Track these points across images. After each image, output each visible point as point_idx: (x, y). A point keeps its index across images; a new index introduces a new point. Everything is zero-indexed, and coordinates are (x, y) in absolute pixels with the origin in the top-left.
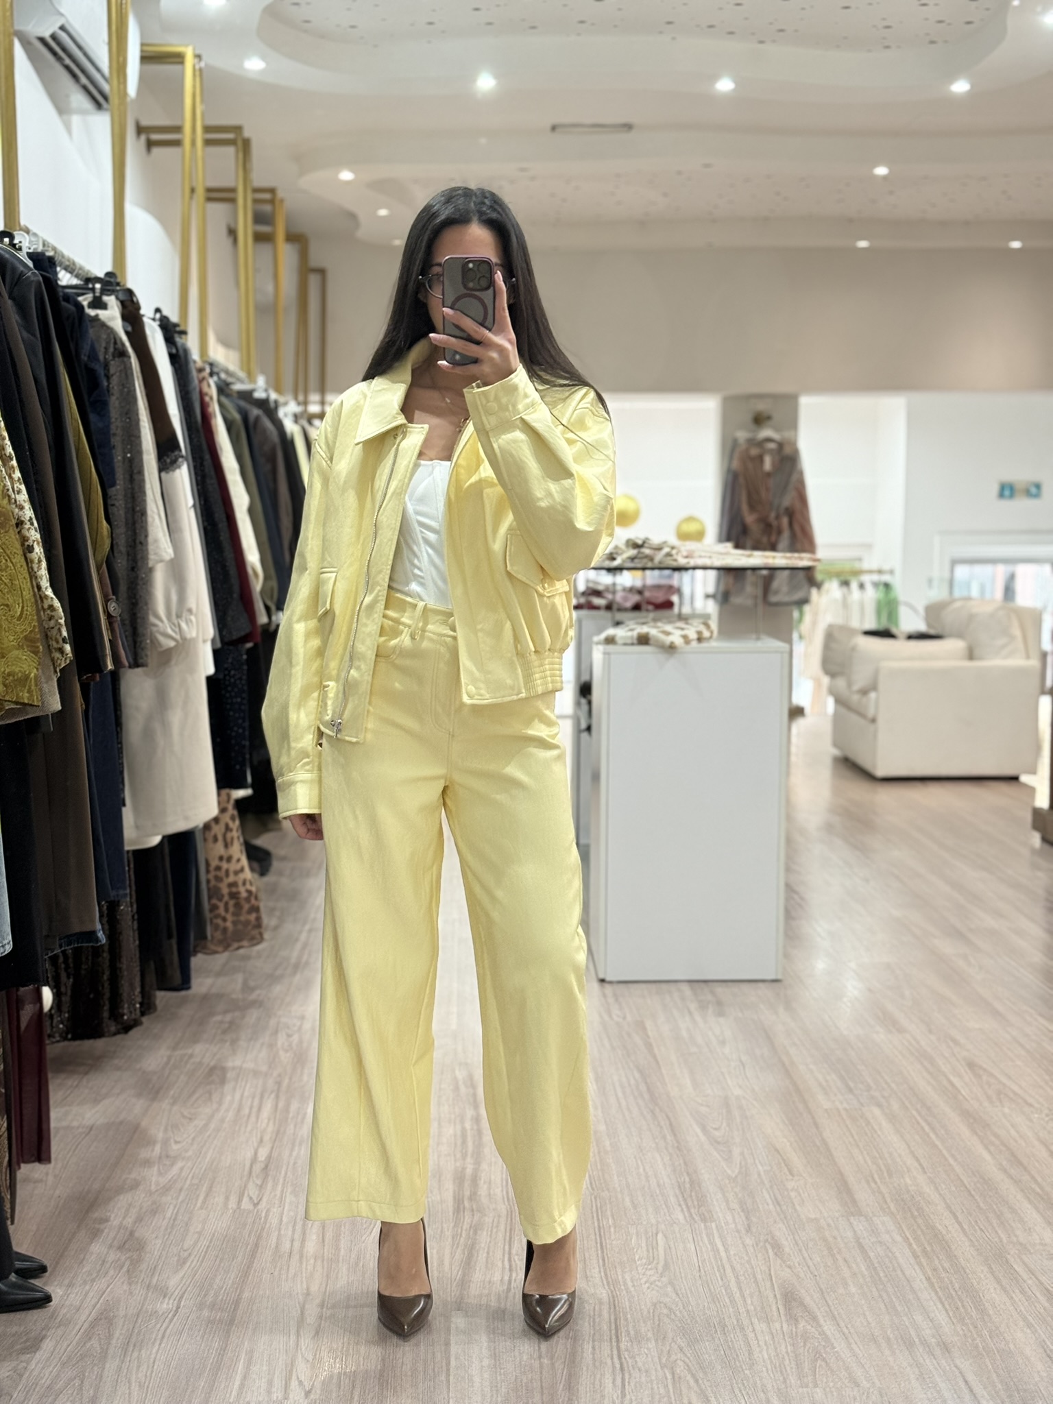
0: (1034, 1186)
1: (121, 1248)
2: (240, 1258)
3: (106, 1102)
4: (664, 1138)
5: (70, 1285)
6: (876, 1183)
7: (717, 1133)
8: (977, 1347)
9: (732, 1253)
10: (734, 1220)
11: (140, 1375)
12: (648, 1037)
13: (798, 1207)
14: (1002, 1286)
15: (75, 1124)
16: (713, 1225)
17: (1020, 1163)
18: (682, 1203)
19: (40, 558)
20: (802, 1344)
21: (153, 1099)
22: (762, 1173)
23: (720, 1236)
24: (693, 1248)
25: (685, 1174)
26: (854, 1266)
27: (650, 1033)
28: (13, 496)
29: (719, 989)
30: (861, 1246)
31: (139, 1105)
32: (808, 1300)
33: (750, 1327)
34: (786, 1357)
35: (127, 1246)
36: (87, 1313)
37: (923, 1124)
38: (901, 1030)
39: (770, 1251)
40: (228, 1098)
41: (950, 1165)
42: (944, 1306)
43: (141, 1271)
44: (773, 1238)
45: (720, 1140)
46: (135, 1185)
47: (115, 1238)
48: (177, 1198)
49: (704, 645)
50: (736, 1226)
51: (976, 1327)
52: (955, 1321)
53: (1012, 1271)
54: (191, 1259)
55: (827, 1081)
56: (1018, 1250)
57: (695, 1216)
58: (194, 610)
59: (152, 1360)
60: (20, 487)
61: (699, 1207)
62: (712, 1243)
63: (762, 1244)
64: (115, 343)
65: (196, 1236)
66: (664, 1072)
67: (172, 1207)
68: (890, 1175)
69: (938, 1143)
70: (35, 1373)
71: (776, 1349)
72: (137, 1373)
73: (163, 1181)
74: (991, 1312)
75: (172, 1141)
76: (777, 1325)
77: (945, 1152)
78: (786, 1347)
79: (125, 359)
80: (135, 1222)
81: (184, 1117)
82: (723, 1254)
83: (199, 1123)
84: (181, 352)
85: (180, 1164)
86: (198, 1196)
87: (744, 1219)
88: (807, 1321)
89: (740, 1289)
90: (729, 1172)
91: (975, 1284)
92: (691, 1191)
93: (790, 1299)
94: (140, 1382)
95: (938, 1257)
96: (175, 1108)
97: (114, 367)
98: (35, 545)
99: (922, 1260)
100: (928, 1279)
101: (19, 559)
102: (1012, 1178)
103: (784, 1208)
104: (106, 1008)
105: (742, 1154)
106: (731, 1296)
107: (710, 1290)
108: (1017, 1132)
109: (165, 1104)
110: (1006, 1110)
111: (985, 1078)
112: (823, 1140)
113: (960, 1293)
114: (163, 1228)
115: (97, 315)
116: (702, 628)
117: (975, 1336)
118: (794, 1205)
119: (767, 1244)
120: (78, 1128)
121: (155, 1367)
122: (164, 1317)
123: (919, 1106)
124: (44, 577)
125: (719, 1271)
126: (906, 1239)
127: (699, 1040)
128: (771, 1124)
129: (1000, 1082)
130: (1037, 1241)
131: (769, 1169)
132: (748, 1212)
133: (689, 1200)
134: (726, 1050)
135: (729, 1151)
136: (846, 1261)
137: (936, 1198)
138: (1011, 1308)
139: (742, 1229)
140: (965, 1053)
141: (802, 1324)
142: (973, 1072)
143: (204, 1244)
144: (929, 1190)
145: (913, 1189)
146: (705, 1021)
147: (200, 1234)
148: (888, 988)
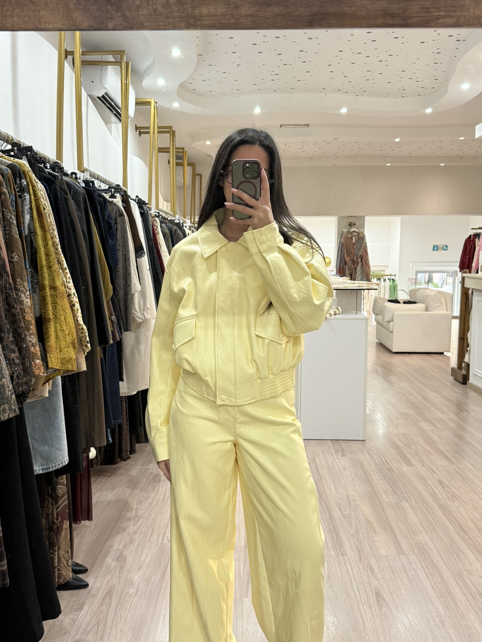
0: (471, 542)
1: (117, 560)
2: (162, 567)
3: (117, 490)
4: (325, 514)
5: (97, 577)
6: (408, 539)
7: (345, 513)
8: (455, 623)
9: (354, 572)
10: (354, 554)
11: (121, 625)
12: (317, 465)
13: (379, 550)
14: (462, 591)
15: (104, 500)
16: (346, 557)
17: (464, 530)
18: (334, 546)
19: (78, 309)
20: (384, 620)
21: (134, 489)
22: (364, 532)
23: (349, 563)
24: (339, 570)
25: (334, 532)
26: (403, 579)
27: (317, 464)
28: (67, 284)
29: (343, 444)
30: (404, 569)
31: (128, 491)
32: (386, 597)
33: (363, 610)
34: (378, 626)
35: (119, 559)
36: (102, 592)
37: (425, 510)
38: (412, 465)
39: (369, 571)
40: (161, 490)
41: (437, 531)
42: (440, 601)
43: (124, 572)
44: (370, 565)
45: (346, 516)
46: (125, 529)
47: (115, 555)
48: (140, 536)
49: (337, 316)
50: (355, 558)
51: (454, 612)
52: (446, 609)
53: (466, 584)
54: (143, 567)
55: (386, 489)
56: (468, 574)
57: (339, 553)
58: (149, 308)
59: (126, 617)
60: (70, 280)
61: (341, 548)
62: (346, 567)
63: (366, 568)
64: (119, 211)
65: (146, 556)
66: (324, 482)
67: (137, 541)
68: (414, 535)
69: (431, 520)
70: (80, 622)
71: (374, 622)
72: (120, 623)
73: (135, 528)
74: (460, 605)
75: (139, 509)
76: (374, 609)
77: (434, 524)
78: (378, 621)
79: (123, 217)
80: (123, 547)
81: (144, 498)
82: (351, 572)
83: (150, 501)
84: (146, 212)
85: (141, 520)
86: (148, 535)
87: (358, 555)
88: (385, 607)
89: (358, 590)
90: (351, 532)
91: (452, 590)
92: (337, 540)
93: (378, 595)
94: (121, 629)
95: (436, 577)
96: (142, 493)
97: (119, 220)
98: (76, 304)
99: (430, 578)
100: (433, 587)
101: (69, 311)
102: (461, 537)
103: (374, 550)
104: (117, 454)
105: (356, 523)
106: (355, 594)
107: (346, 590)
108: (461, 515)
109: (138, 491)
110: (456, 504)
111: (446, 489)
112: (387, 517)
113: (446, 595)
114: (133, 551)
115: (112, 201)
116: (336, 310)
117: (454, 617)
118: (377, 549)
119: (368, 568)
120: (105, 502)
121: (127, 621)
122: (131, 596)
123: (422, 502)
124: (80, 316)
125: (350, 581)
126: (422, 567)
127: (336, 467)
128: (366, 509)
129: (452, 490)
130: (475, 569)
131: (366, 530)
132: (359, 551)
133: (336, 545)
134: (347, 473)
135: (351, 522)
136: (399, 577)
137: (432, 546)
138: (467, 603)
139: (358, 560)
140: (438, 477)
141: (384, 609)
142: (441, 485)
143: (149, 559)
144: (429, 542)
145: (423, 542)
146: (338, 459)
147: (147, 554)
148: (405, 445)
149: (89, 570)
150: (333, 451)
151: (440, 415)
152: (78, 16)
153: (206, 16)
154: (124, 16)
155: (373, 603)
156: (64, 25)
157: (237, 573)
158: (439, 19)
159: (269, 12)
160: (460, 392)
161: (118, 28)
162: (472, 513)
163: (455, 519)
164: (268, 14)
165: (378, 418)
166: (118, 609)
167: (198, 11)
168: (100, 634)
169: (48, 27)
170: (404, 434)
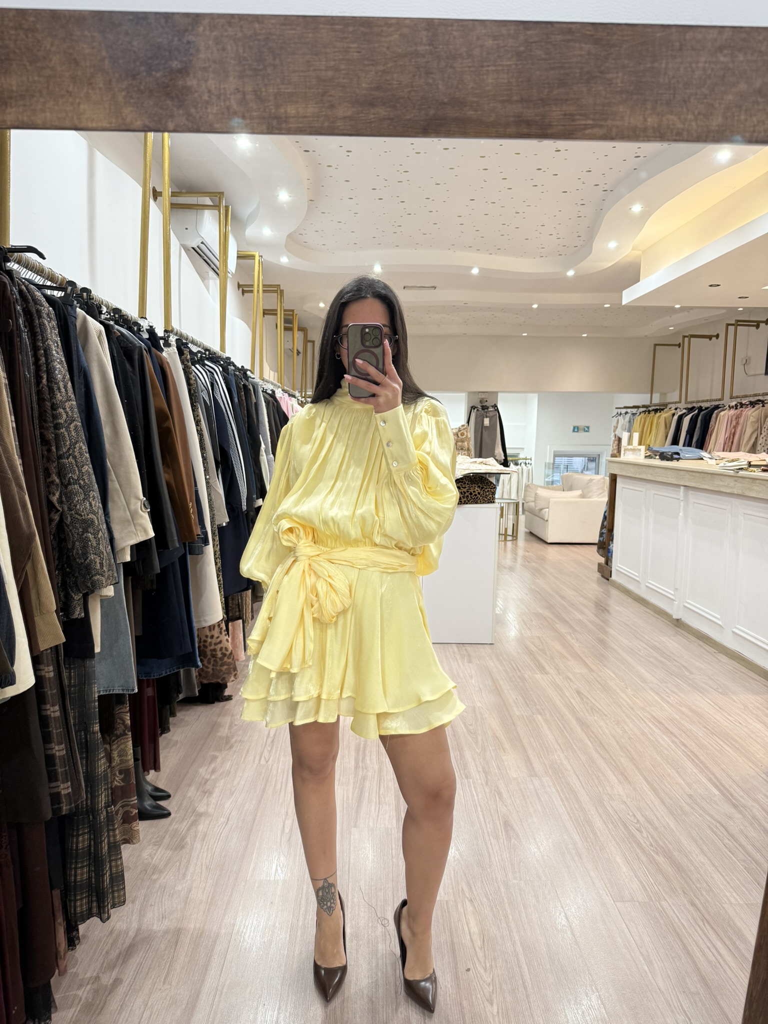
0: (612, 761)
1: (205, 784)
2: (258, 793)
5: (181, 805)
6: (542, 758)
7: (471, 728)
8: (594, 856)
9: (480, 797)
10: (480, 776)
13: (508, 771)
14: (602, 819)
16: (471, 780)
17: (605, 748)
20: (513, 853)
22: (491, 750)
23: (474, 787)
26: (535, 806)
29: (469, 648)
30: (537, 793)
32: (515, 826)
33: (489, 842)
34: (506, 860)
35: (208, 784)
36: (186, 823)
37: (560, 725)
38: (547, 673)
39: (497, 796)
41: (574, 749)
42: (577, 831)
43: (213, 799)
44: (498, 788)
45: (472, 731)
48: (233, 756)
50: (481, 781)
51: (593, 844)
53: (607, 811)
54: (236, 792)
55: (517, 699)
56: (608, 798)
57: (462, 775)
61: (464, 770)
62: (471, 791)
63: (493, 792)
67: (230, 761)
68: (548, 754)
69: (568, 736)
71: (501, 855)
74: (599, 835)
76: (502, 841)
77: (571, 742)
78: (506, 855)
82: (476, 798)
86: (243, 755)
87: (485, 777)
88: (515, 839)
89: (484, 818)
90: (477, 750)
91: (590, 818)
93: (507, 824)
95: (572, 801)
99: (566, 804)
100: (569, 814)
102: (602, 757)
103: (502, 771)
105: (482, 740)
106: (480, 824)
108: (601, 729)
110: (596, 718)
111: (585, 700)
112: (518, 733)
113: (584, 824)
114: (225, 773)
117: (593, 849)
119: (495, 792)
122: (220, 827)
123: (558, 715)
126: (558, 791)
127: (461, 675)
128: (494, 723)
129: (592, 702)
130: (616, 793)
131: (494, 748)
132: (486, 773)
133: (460, 765)
134: (473, 682)
135: (477, 738)
136: (531, 803)
137: (569, 767)
138: (608, 833)
139: (484, 783)
140: (575, 686)
141: (513, 840)
142: (579, 696)
143: (243, 783)
144: (565, 762)
145: (558, 761)
146: (464, 665)
147: (241, 777)
148: (539, 649)
149: (172, 796)
150: (458, 657)
151: (579, 617)
152: (128, 113)
153: (294, 117)
154: (189, 115)
155: (500, 834)
156: (111, 123)
157: (345, 799)
158: (585, 129)
159: (374, 114)
160: (602, 590)
161: (180, 130)
162: (614, 729)
163: (595, 736)
164: (373, 116)
165: (509, 619)
166: (205, 842)
167: (283, 111)
168: (182, 871)
169: (90, 125)
170: (539, 638)
